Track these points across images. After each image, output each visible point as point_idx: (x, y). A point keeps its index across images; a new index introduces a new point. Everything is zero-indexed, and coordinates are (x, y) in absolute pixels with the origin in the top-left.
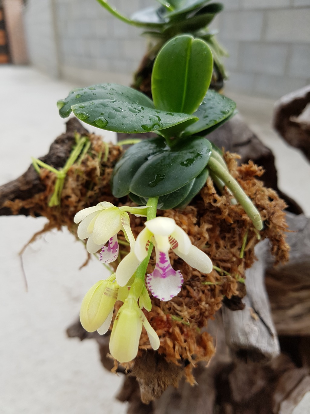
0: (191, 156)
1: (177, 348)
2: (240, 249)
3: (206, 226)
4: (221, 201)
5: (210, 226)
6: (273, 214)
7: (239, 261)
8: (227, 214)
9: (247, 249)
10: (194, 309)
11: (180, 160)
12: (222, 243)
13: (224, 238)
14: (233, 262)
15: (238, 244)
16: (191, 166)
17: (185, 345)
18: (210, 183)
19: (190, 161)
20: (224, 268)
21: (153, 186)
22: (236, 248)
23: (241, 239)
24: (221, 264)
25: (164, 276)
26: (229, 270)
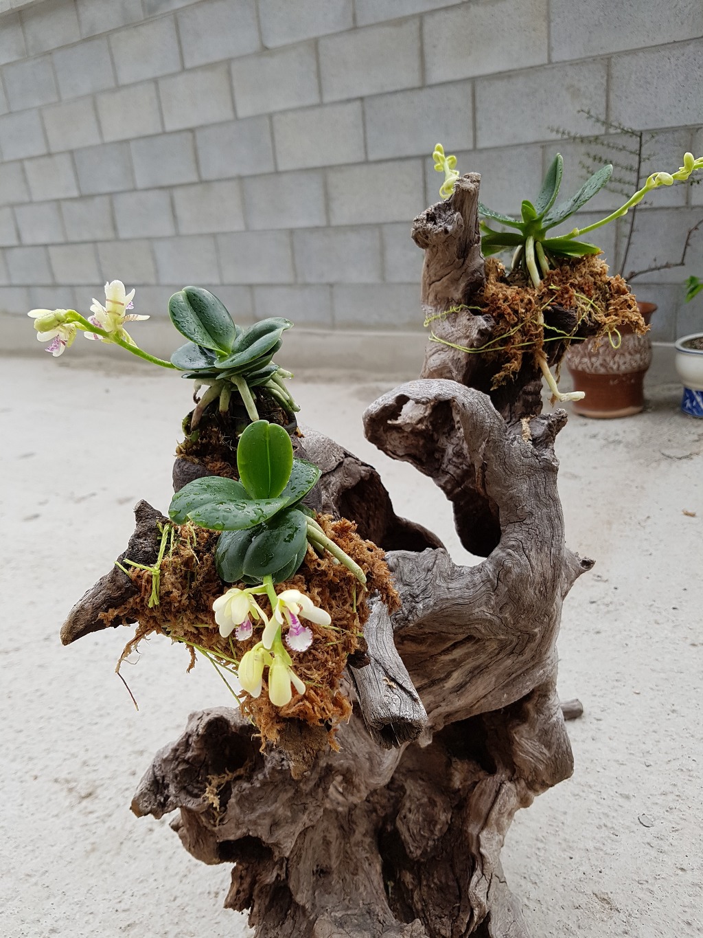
0: (289, 532)
1: (316, 708)
2: (352, 605)
3: (316, 590)
4: (324, 564)
5: (320, 589)
6: (373, 565)
7: (354, 616)
8: (332, 575)
9: (358, 604)
10: (322, 670)
11: (282, 538)
12: (333, 602)
13: (334, 598)
14: (348, 619)
15: (349, 599)
16: (293, 542)
17: (322, 704)
18: (311, 550)
19: (291, 536)
20: (342, 626)
21: (265, 566)
22: (348, 604)
23: (350, 595)
24: (338, 623)
25: (297, 634)
26: (346, 627)
